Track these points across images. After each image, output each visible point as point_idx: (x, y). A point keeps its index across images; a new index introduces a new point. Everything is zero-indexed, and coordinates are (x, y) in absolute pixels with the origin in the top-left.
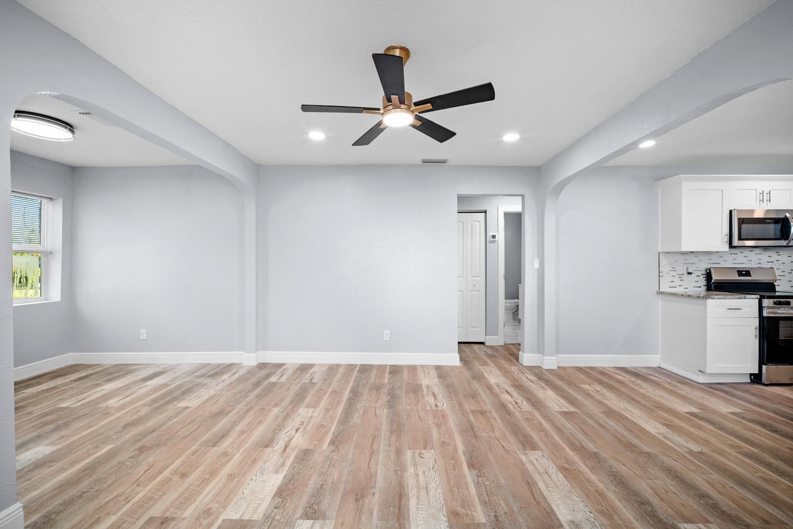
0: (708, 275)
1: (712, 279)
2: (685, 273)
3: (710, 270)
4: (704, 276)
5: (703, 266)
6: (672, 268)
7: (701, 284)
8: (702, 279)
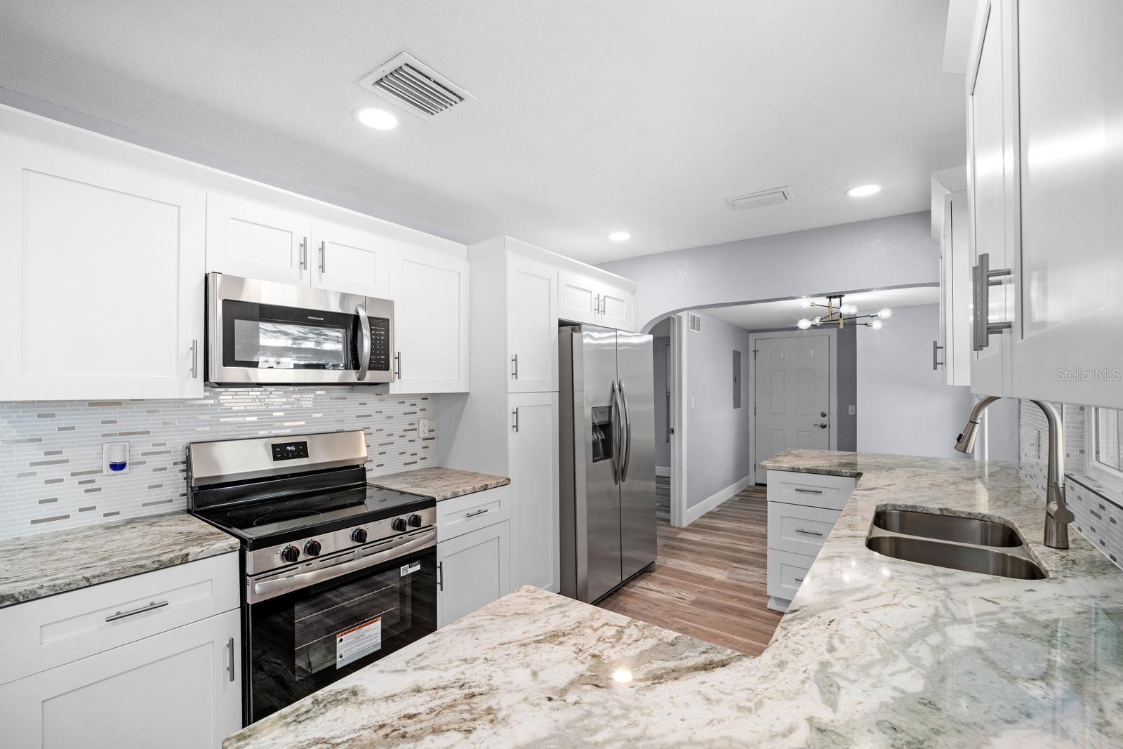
1: (192, 477)
2: (108, 469)
5: (179, 439)
6: (46, 454)
7: (171, 493)
8: (177, 475)
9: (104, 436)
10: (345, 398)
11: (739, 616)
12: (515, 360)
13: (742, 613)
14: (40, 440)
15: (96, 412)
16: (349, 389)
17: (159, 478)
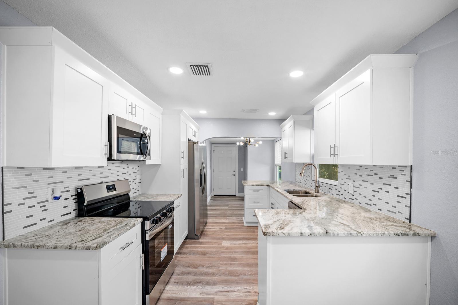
0: (80, 196)
1: (85, 201)
2: (50, 199)
3: (81, 189)
4: (74, 197)
5: (73, 185)
6: (29, 193)
7: (70, 209)
8: (71, 201)
9: (49, 184)
10: (119, 166)
11: (239, 229)
12: (183, 153)
13: (239, 228)
14: (26, 187)
15: (46, 172)
16: (119, 162)
17: (66, 203)
